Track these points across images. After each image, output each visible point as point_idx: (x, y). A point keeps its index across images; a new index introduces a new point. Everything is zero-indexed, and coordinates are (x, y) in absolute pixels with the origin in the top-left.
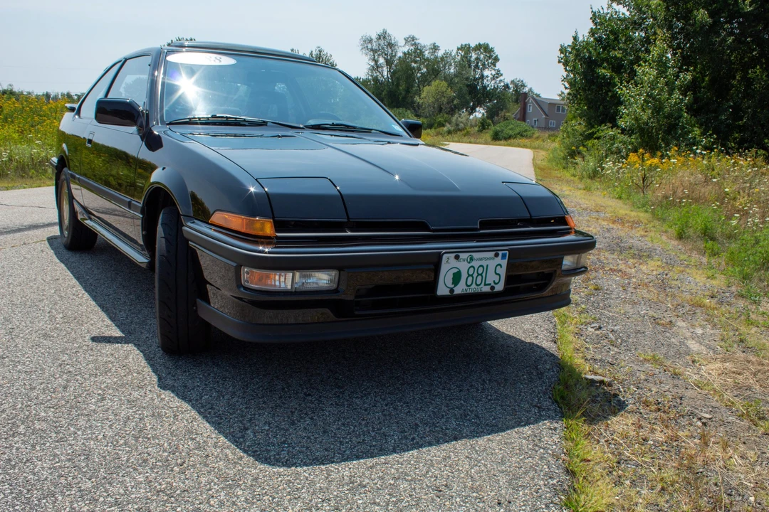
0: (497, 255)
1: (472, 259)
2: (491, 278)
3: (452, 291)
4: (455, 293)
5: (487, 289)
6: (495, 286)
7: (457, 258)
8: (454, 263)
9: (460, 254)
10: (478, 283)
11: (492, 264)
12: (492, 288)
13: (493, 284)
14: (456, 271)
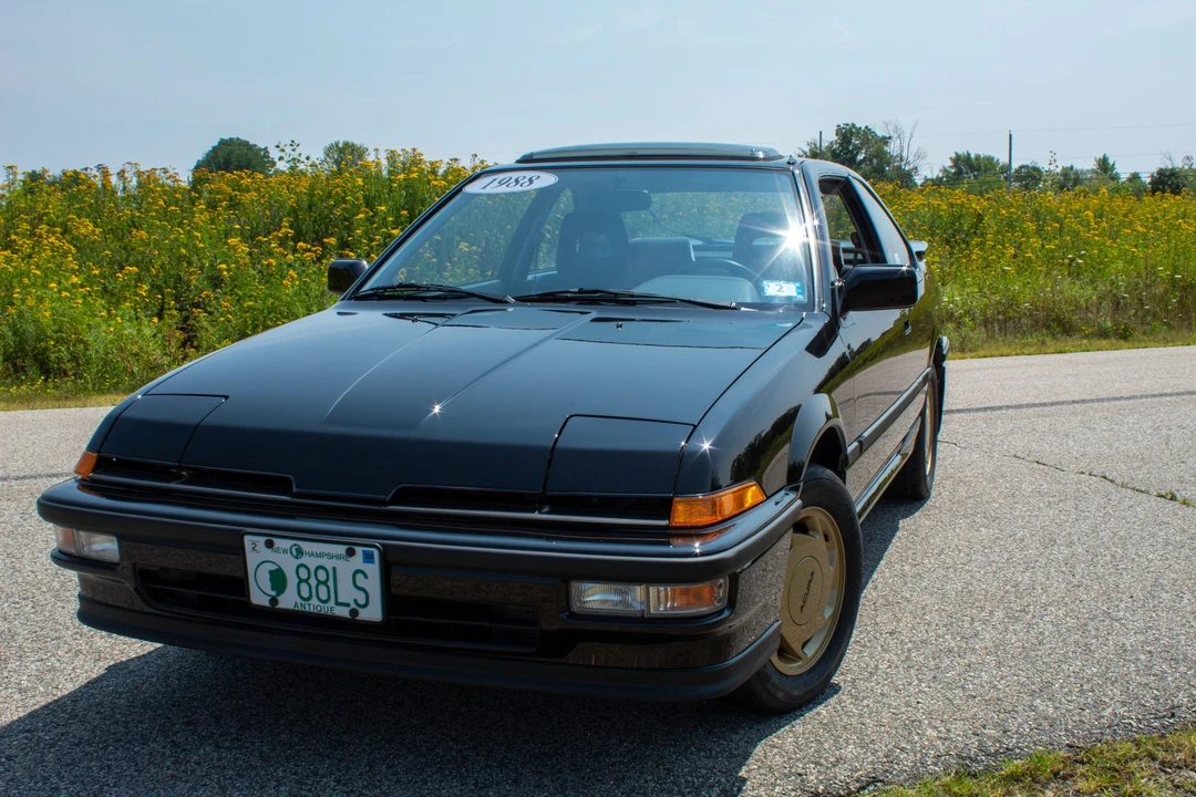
1: (300, 553)
2: (348, 593)
3: (274, 601)
4: (280, 606)
5: (343, 612)
6: (360, 610)
8: (267, 554)
11: (346, 568)
12: (354, 612)
13: (353, 606)
14: (274, 567)
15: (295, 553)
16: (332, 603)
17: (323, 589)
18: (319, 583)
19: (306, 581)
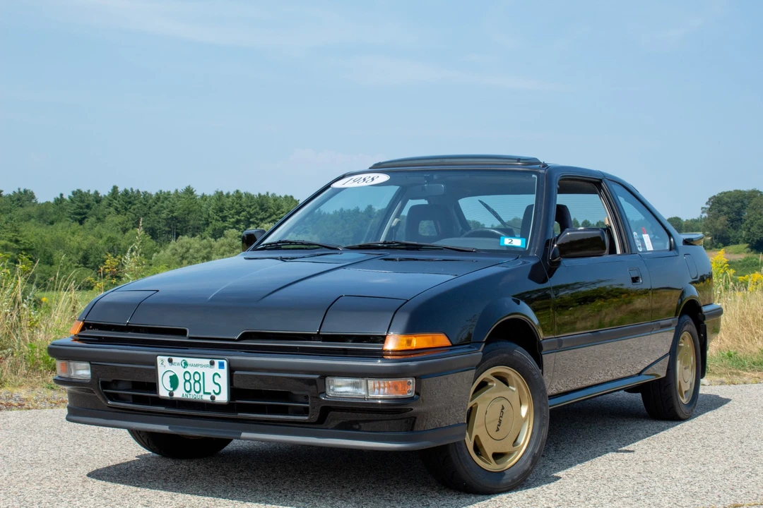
0: (212, 364)
1: (186, 364)
5: (207, 398)
6: (216, 396)
7: (170, 361)
9: (173, 358)
10: (197, 390)
12: (213, 398)
13: (213, 394)
14: (172, 374)
15: (183, 365)
16: (202, 393)
17: (197, 385)
18: (196, 381)
19: (189, 381)
